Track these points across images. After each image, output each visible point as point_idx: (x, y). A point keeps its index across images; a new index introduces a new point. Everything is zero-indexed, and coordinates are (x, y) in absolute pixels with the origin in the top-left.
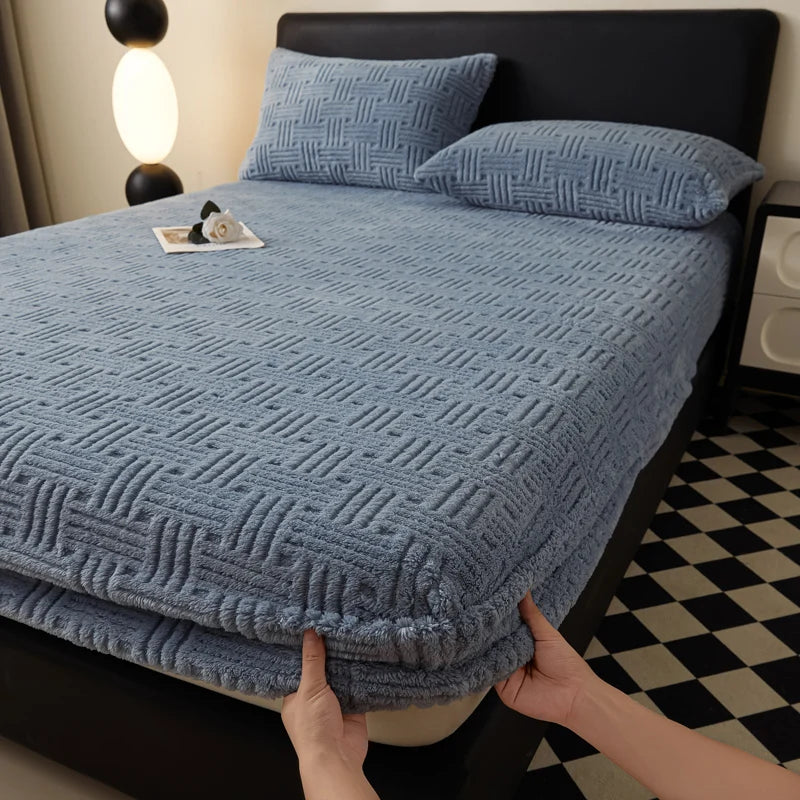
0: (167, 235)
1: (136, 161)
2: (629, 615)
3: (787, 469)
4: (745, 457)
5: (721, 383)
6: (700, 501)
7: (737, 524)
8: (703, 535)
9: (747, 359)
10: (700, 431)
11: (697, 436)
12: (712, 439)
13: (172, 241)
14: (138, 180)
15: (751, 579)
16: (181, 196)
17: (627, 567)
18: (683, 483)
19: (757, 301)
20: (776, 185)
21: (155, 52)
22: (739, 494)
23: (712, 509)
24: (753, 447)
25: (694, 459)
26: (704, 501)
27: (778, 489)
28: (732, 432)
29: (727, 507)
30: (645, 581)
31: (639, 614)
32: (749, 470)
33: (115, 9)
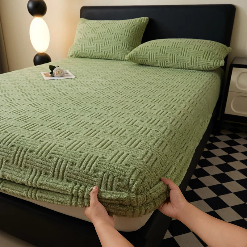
0: (45, 74)
1: (37, 52)
2: (192, 191)
3: (239, 146)
4: (226, 142)
5: (218, 119)
6: (213, 155)
7: (225, 163)
8: (214, 166)
9: (226, 112)
10: (212, 134)
11: (212, 136)
12: (216, 136)
13: (47, 76)
14: (37, 58)
15: (230, 180)
16: (51, 62)
17: (192, 176)
18: (207, 150)
19: (230, 94)
20: (235, 58)
21: (43, 18)
22: (225, 153)
23: (217, 158)
24: (229, 139)
25: (211, 143)
26: (214, 156)
27: (237, 152)
28: (222, 134)
29: (221, 157)
30: (197, 180)
31: (195, 190)
32: (228, 146)
33: (31, 5)
